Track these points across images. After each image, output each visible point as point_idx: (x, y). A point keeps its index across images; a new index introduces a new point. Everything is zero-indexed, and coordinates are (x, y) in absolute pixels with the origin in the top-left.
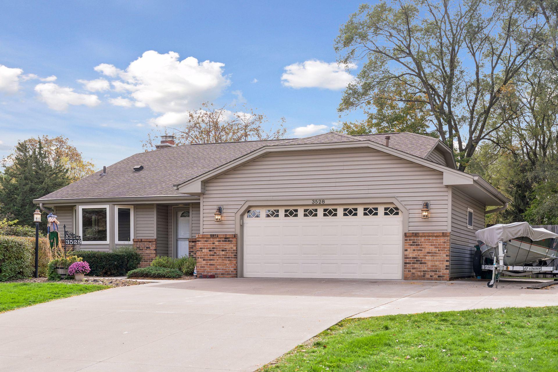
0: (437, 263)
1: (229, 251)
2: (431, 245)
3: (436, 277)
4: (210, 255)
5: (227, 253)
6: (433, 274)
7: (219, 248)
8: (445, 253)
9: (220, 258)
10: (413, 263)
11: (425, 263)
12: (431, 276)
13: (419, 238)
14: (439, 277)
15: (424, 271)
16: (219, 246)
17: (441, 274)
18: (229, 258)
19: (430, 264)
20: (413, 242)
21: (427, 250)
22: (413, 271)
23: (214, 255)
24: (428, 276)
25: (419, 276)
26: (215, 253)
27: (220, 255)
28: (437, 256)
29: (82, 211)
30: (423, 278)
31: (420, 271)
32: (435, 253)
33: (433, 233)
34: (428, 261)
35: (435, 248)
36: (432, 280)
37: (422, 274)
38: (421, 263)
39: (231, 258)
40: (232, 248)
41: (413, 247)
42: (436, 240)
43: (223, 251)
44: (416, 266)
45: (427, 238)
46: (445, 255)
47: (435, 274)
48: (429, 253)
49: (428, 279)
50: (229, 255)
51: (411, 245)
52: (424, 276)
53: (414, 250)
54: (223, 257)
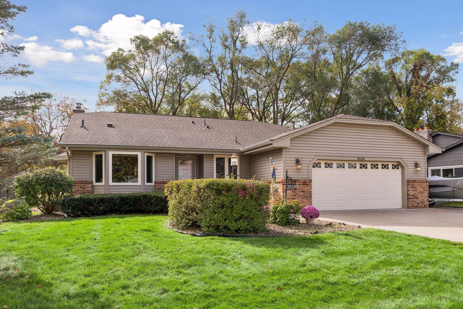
0: (424, 198)
1: (306, 192)
2: (421, 187)
3: (423, 206)
4: (293, 195)
5: (305, 193)
6: (421, 204)
7: (299, 190)
8: (427, 192)
9: (300, 197)
10: (413, 198)
11: (418, 198)
12: (421, 206)
13: (415, 183)
14: (424, 206)
15: (418, 203)
16: (299, 188)
17: (425, 204)
18: (307, 197)
19: (420, 198)
20: (412, 186)
21: (419, 191)
22: (413, 203)
23: (295, 195)
24: (419, 206)
25: (415, 206)
26: (296, 194)
27: (300, 195)
28: (423, 194)
29: (113, 156)
30: (417, 207)
31: (416, 203)
32: (423, 192)
33: (422, 180)
34: (419, 197)
35: (423, 189)
36: (421, 208)
37: (417, 205)
38: (416, 198)
39: (308, 197)
40: (308, 190)
41: (413, 189)
42: (423, 184)
43: (302, 192)
44: (414, 200)
45: (418, 183)
46: (427, 193)
47: (423, 205)
48: (420, 192)
49: (420, 208)
50: (306, 195)
51: (411, 187)
52: (418, 206)
53: (413, 191)
54: (302, 197)
